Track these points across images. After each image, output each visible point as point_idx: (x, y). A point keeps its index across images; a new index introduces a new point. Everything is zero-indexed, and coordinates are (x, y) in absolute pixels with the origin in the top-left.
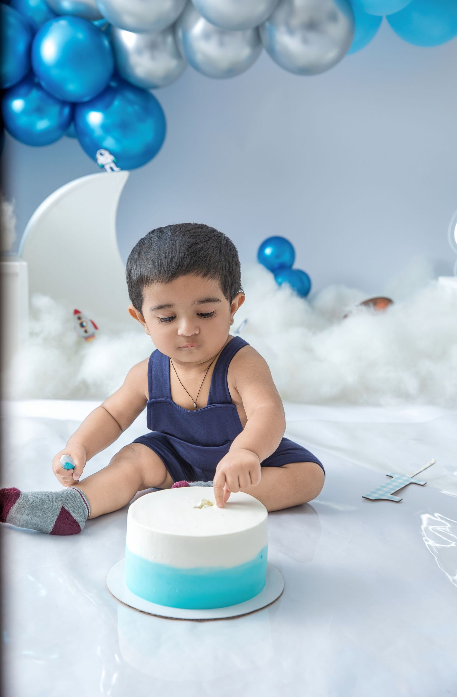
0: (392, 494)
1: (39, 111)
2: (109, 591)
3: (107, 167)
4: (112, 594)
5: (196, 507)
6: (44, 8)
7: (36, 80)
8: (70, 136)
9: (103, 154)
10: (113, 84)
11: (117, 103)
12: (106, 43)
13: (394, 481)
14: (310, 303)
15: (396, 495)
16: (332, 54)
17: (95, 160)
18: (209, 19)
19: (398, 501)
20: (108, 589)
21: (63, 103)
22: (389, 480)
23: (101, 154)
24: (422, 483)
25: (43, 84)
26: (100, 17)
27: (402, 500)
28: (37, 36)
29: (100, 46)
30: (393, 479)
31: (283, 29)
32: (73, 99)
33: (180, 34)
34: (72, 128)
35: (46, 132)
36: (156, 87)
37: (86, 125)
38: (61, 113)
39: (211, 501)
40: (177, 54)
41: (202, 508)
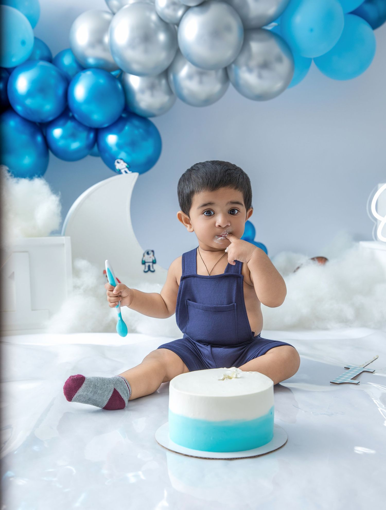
0: (351, 379)
1: (73, 136)
2: (159, 443)
3: (123, 171)
4: (161, 445)
5: (219, 380)
6: (75, 65)
7: (71, 114)
10: (124, 115)
11: (127, 128)
12: (120, 86)
13: (351, 371)
15: (355, 380)
16: (279, 85)
17: (114, 166)
18: (194, 63)
19: (357, 383)
20: (158, 442)
21: (90, 129)
22: (347, 371)
23: (118, 162)
24: (372, 371)
25: (76, 116)
27: (359, 382)
28: (71, 84)
29: (116, 88)
30: (350, 370)
31: (244, 69)
32: (96, 126)
33: (171, 77)
34: (96, 147)
35: (77, 151)
36: (154, 116)
37: (106, 144)
38: (88, 137)
39: (230, 375)
40: (170, 92)
41: (224, 380)
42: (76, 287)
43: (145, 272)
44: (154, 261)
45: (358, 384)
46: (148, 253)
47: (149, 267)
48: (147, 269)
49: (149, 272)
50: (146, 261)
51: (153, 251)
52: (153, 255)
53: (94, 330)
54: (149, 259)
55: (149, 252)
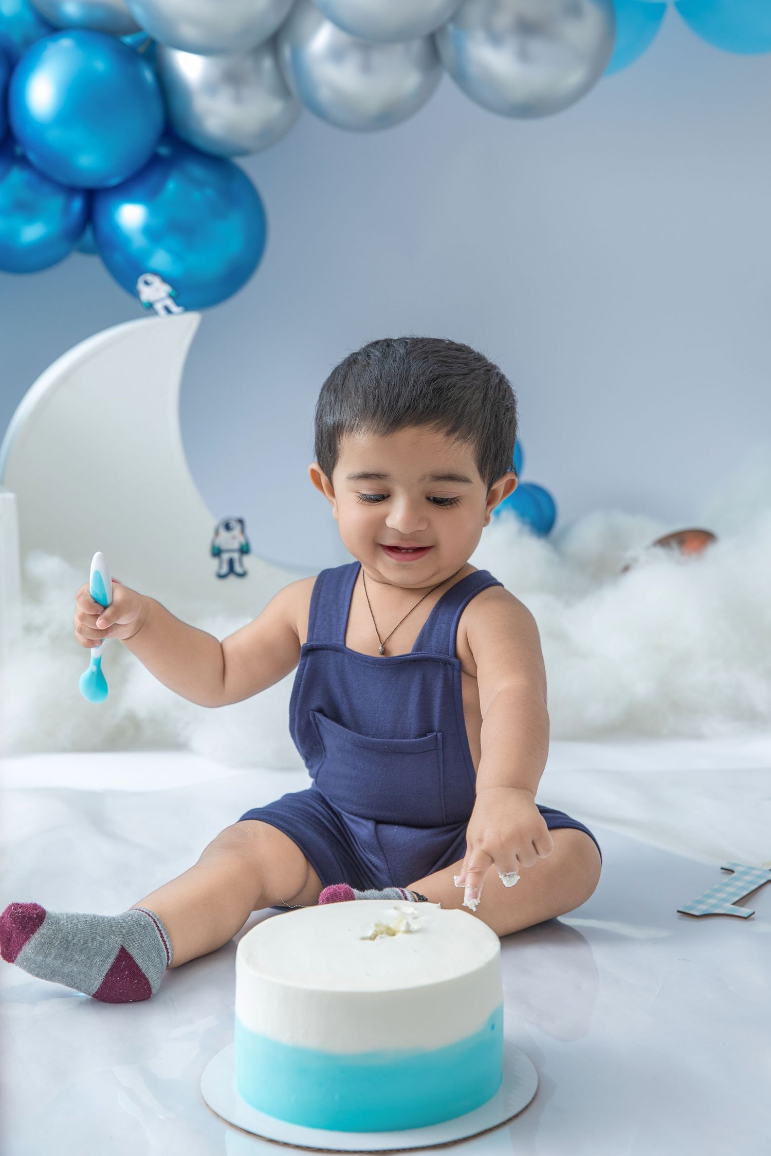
0: (734, 904)
1: (24, 208)
3: (159, 307)
4: (212, 1110)
5: (364, 939)
6: (28, 17)
7: (19, 150)
8: (85, 251)
9: (149, 282)
10: (164, 151)
11: (171, 186)
12: (148, 75)
13: (737, 879)
14: (557, 546)
15: (742, 906)
16: (574, 77)
17: (135, 294)
18: (340, 25)
19: (746, 916)
20: (204, 1100)
21: (71, 190)
22: (726, 878)
23: (147, 283)
25: (32, 156)
26: (134, 28)
27: (754, 913)
28: (19, 70)
29: (138, 81)
30: (734, 875)
31: (479, 35)
32: (88, 183)
33: (287, 52)
34: (88, 236)
35: (40, 247)
36: (244, 153)
37: (116, 229)
38: (67, 209)
39: (392, 926)
40: (283, 90)
41: (376, 940)
42: (30, 629)
43: (221, 577)
44: (245, 548)
45: (752, 916)
46: (228, 527)
47: (231, 563)
48: (225, 569)
49: (232, 579)
50: (224, 547)
51: (241, 521)
52: (243, 531)
53: (81, 746)
54: (230, 541)
55: (231, 525)
